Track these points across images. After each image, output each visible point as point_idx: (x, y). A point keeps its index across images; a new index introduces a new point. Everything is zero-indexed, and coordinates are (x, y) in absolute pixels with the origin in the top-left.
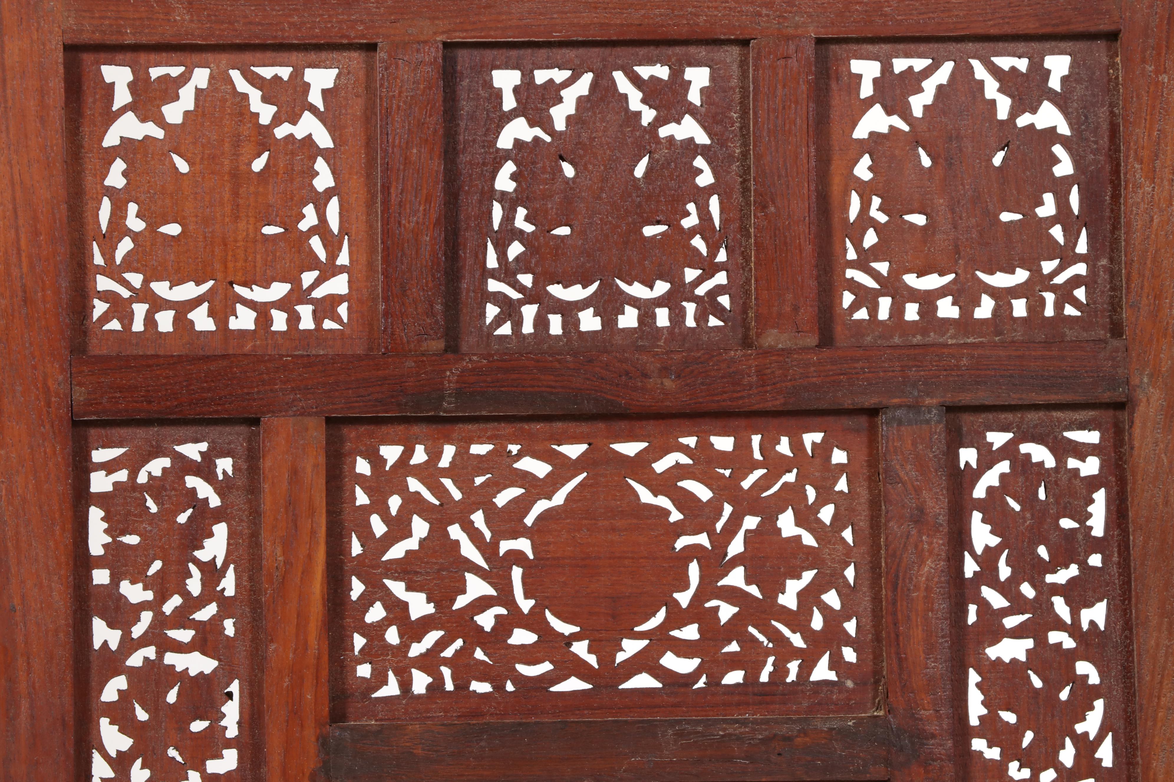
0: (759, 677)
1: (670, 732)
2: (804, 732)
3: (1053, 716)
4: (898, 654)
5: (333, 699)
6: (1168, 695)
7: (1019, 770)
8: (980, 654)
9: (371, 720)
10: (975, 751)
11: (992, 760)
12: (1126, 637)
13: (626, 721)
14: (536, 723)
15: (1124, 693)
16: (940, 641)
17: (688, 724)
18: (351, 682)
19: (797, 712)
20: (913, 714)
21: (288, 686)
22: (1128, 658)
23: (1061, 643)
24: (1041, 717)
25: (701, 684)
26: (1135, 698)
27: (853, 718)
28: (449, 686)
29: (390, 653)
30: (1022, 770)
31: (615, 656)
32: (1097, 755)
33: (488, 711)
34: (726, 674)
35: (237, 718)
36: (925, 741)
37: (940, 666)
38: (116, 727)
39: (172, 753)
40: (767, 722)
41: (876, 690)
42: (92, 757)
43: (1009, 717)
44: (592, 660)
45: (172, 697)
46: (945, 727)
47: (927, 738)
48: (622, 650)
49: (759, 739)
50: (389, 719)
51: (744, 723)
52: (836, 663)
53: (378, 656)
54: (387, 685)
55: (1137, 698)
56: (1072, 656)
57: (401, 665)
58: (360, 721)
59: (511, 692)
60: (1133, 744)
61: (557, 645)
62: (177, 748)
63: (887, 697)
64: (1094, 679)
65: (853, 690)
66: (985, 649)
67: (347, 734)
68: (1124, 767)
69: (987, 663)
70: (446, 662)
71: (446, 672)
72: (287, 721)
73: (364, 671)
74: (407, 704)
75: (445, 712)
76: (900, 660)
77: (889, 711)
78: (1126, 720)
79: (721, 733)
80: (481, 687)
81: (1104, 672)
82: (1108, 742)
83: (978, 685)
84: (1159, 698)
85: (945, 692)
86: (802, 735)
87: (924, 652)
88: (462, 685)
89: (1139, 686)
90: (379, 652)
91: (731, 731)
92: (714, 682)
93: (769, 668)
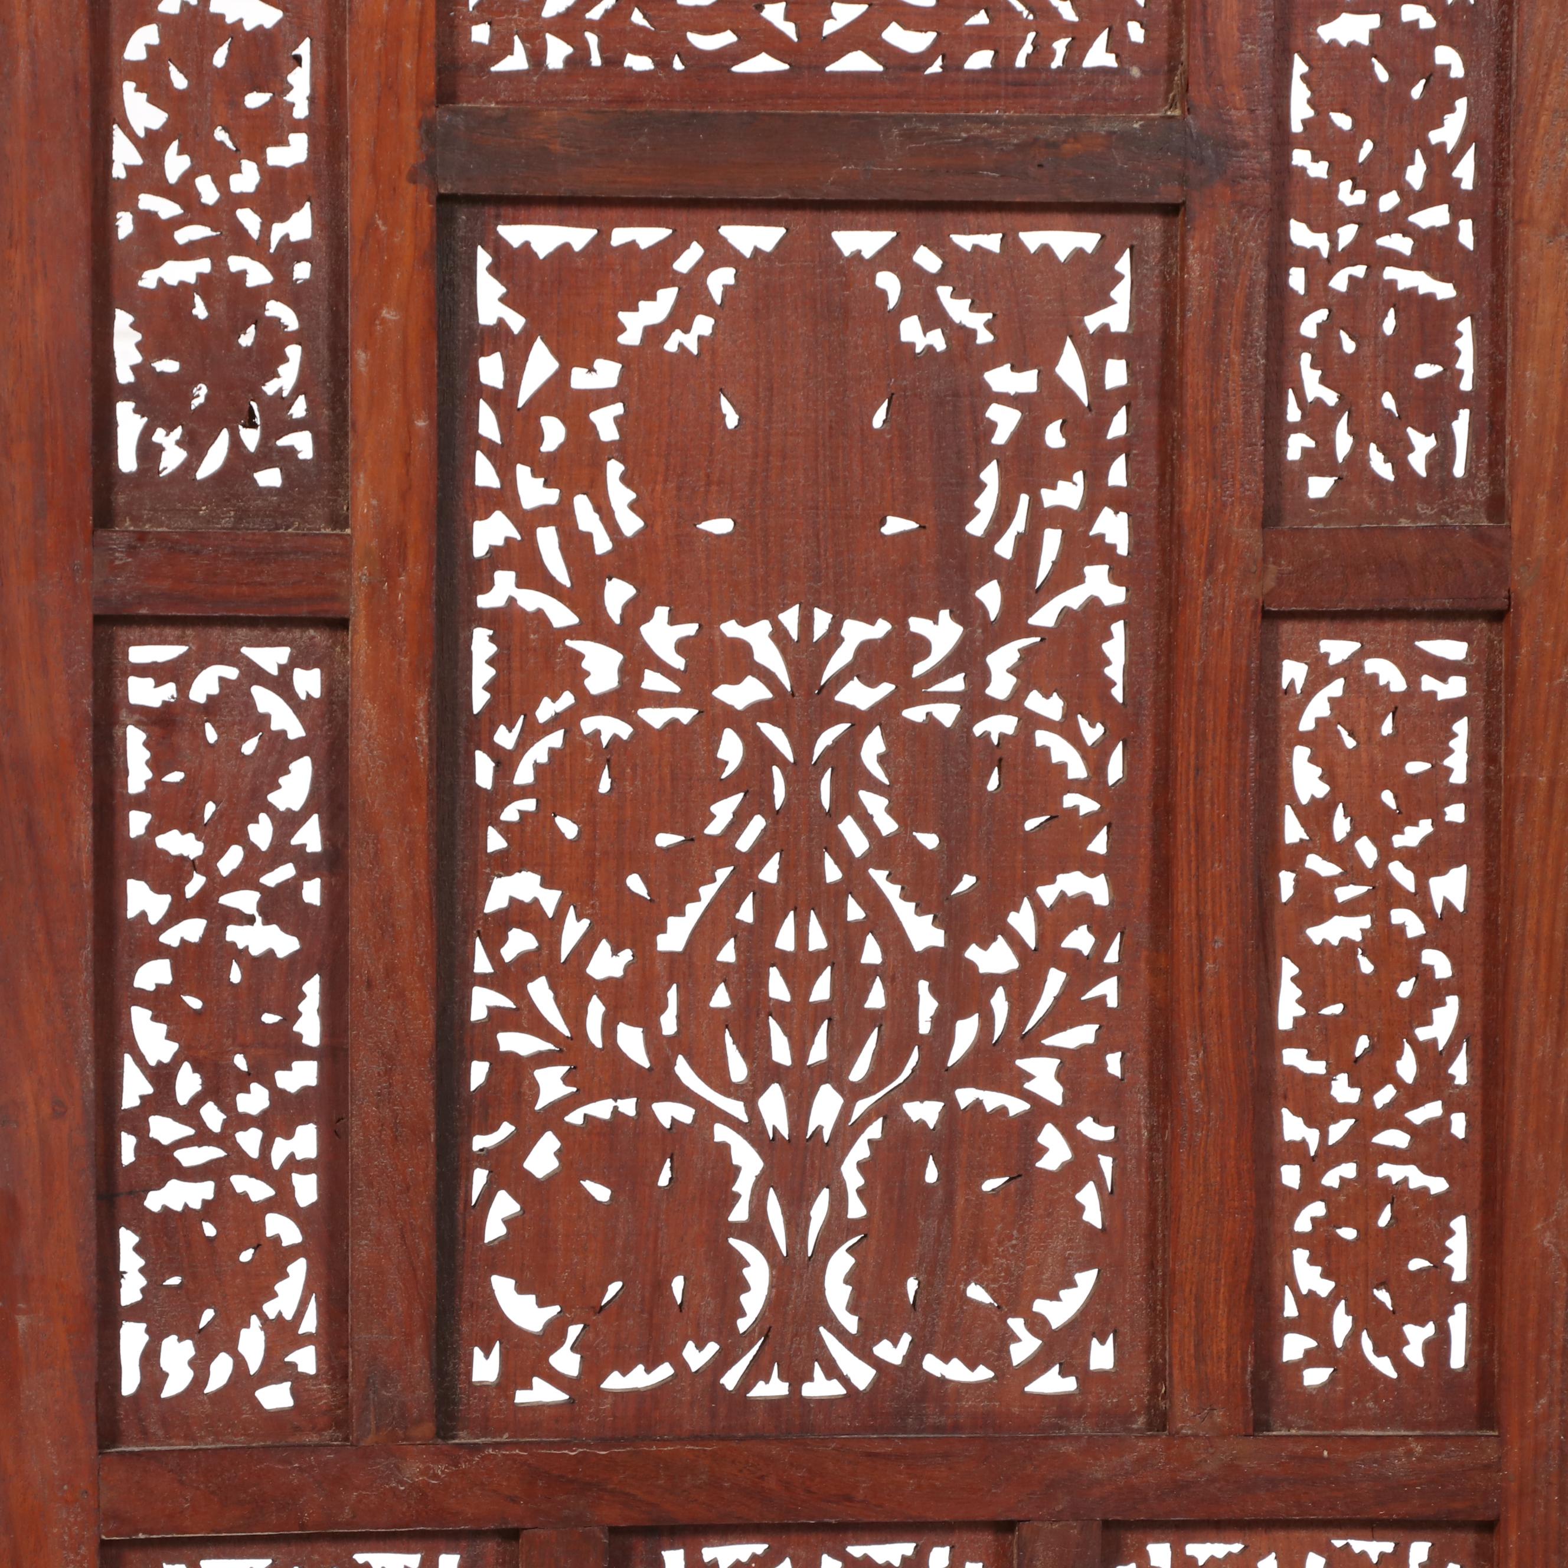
0: (1014, 60)
1: (896, 131)
2: (1075, 137)
3: (1401, 120)
4: (1205, 31)
5: (439, 71)
6: (1556, 92)
7: (1352, 193)
8: (1310, 34)
9: (491, 102)
10: (1296, 166)
11: (1317, 179)
12: (1503, 12)
13: (837, 116)
14: (715, 114)
15: (1496, 89)
16: (1261, 15)
17: (921, 121)
18: (463, 49)
19: (1064, 109)
20: (1220, 114)
21: (380, 50)
22: (1505, 41)
23: (1417, 21)
24: (1386, 121)
25: (936, 67)
26: (1510, 96)
27: (1141, 119)
28: (596, 60)
29: (517, 10)
30: (1357, 192)
31: (822, 25)
32: (1456, 174)
33: (649, 95)
34: (971, 54)
35: (307, 91)
36: (1234, 152)
37: (1260, 50)
38: (144, 96)
39: (220, 135)
40: (1025, 121)
41: (1170, 81)
42: (112, 135)
43: (1343, 121)
44: (789, 29)
45: (220, 58)
46: (1261, 132)
47: (1236, 148)
48: (831, 17)
49: (1015, 145)
50: (514, 102)
51: (994, 122)
52: (1118, 44)
53: (501, 14)
54: (512, 54)
55: (1514, 96)
56: (1431, 39)
57: (532, 27)
58: (475, 102)
59: (679, 72)
60: (1504, 159)
61: (743, 7)
62: (226, 129)
63: (1187, 90)
64: (1458, 71)
65: (1141, 81)
66: (1317, 27)
67: (460, 120)
68: (1490, 189)
69: (1319, 47)
70: (592, 26)
71: (592, 39)
72: (379, 98)
73: (481, 33)
74: (539, 82)
75: (590, 95)
76: (1207, 40)
77: (1188, 110)
78: (1496, 126)
79: (964, 135)
80: (639, 63)
81: (1472, 60)
82: (1470, 155)
83: (1304, 78)
84: (1543, 96)
85: (1263, 85)
86: (1071, 140)
87: (1238, 29)
88: (613, 60)
89: (1517, 80)
90: (503, 9)
91: (975, 132)
92: (955, 64)
93: (1027, 48)
